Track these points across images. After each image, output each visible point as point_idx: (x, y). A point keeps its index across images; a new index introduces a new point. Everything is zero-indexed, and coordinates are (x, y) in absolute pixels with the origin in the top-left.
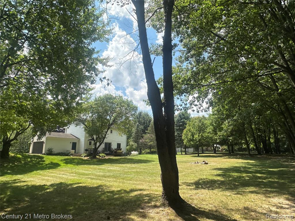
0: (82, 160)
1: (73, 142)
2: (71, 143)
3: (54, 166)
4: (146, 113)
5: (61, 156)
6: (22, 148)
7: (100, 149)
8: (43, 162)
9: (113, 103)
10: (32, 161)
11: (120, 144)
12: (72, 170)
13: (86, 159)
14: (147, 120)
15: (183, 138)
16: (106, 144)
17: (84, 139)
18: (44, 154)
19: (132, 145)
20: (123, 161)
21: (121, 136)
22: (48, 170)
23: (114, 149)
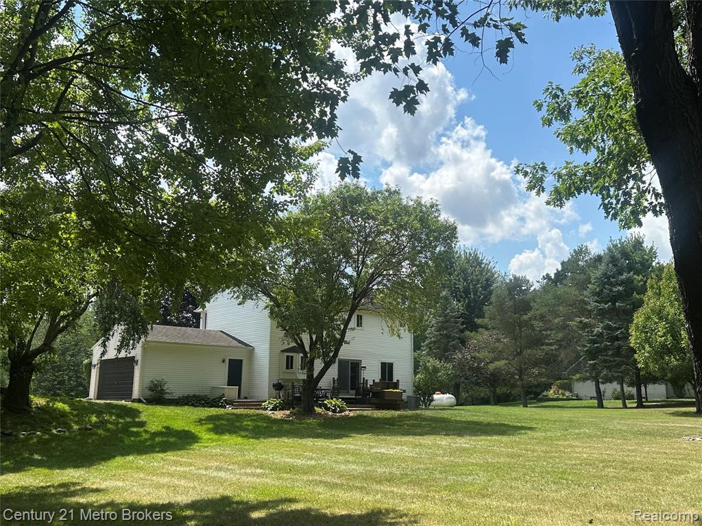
0: (268, 419)
1: (230, 360)
2: (224, 361)
3: (179, 440)
4: (470, 254)
5: (195, 406)
6: (59, 383)
7: (325, 383)
8: (139, 427)
9: (367, 216)
10: (102, 423)
11: (391, 365)
12: (244, 455)
13: (279, 417)
14: (478, 280)
15: (633, 342)
16: (343, 364)
17: (267, 346)
18: (139, 401)
19: (436, 370)
20: (413, 426)
21: (395, 337)
22: (160, 455)
23: (370, 383)
